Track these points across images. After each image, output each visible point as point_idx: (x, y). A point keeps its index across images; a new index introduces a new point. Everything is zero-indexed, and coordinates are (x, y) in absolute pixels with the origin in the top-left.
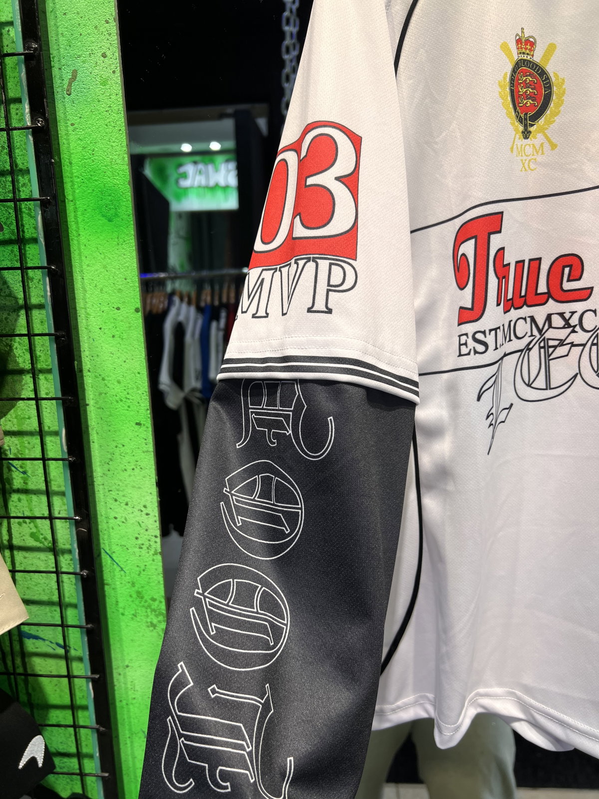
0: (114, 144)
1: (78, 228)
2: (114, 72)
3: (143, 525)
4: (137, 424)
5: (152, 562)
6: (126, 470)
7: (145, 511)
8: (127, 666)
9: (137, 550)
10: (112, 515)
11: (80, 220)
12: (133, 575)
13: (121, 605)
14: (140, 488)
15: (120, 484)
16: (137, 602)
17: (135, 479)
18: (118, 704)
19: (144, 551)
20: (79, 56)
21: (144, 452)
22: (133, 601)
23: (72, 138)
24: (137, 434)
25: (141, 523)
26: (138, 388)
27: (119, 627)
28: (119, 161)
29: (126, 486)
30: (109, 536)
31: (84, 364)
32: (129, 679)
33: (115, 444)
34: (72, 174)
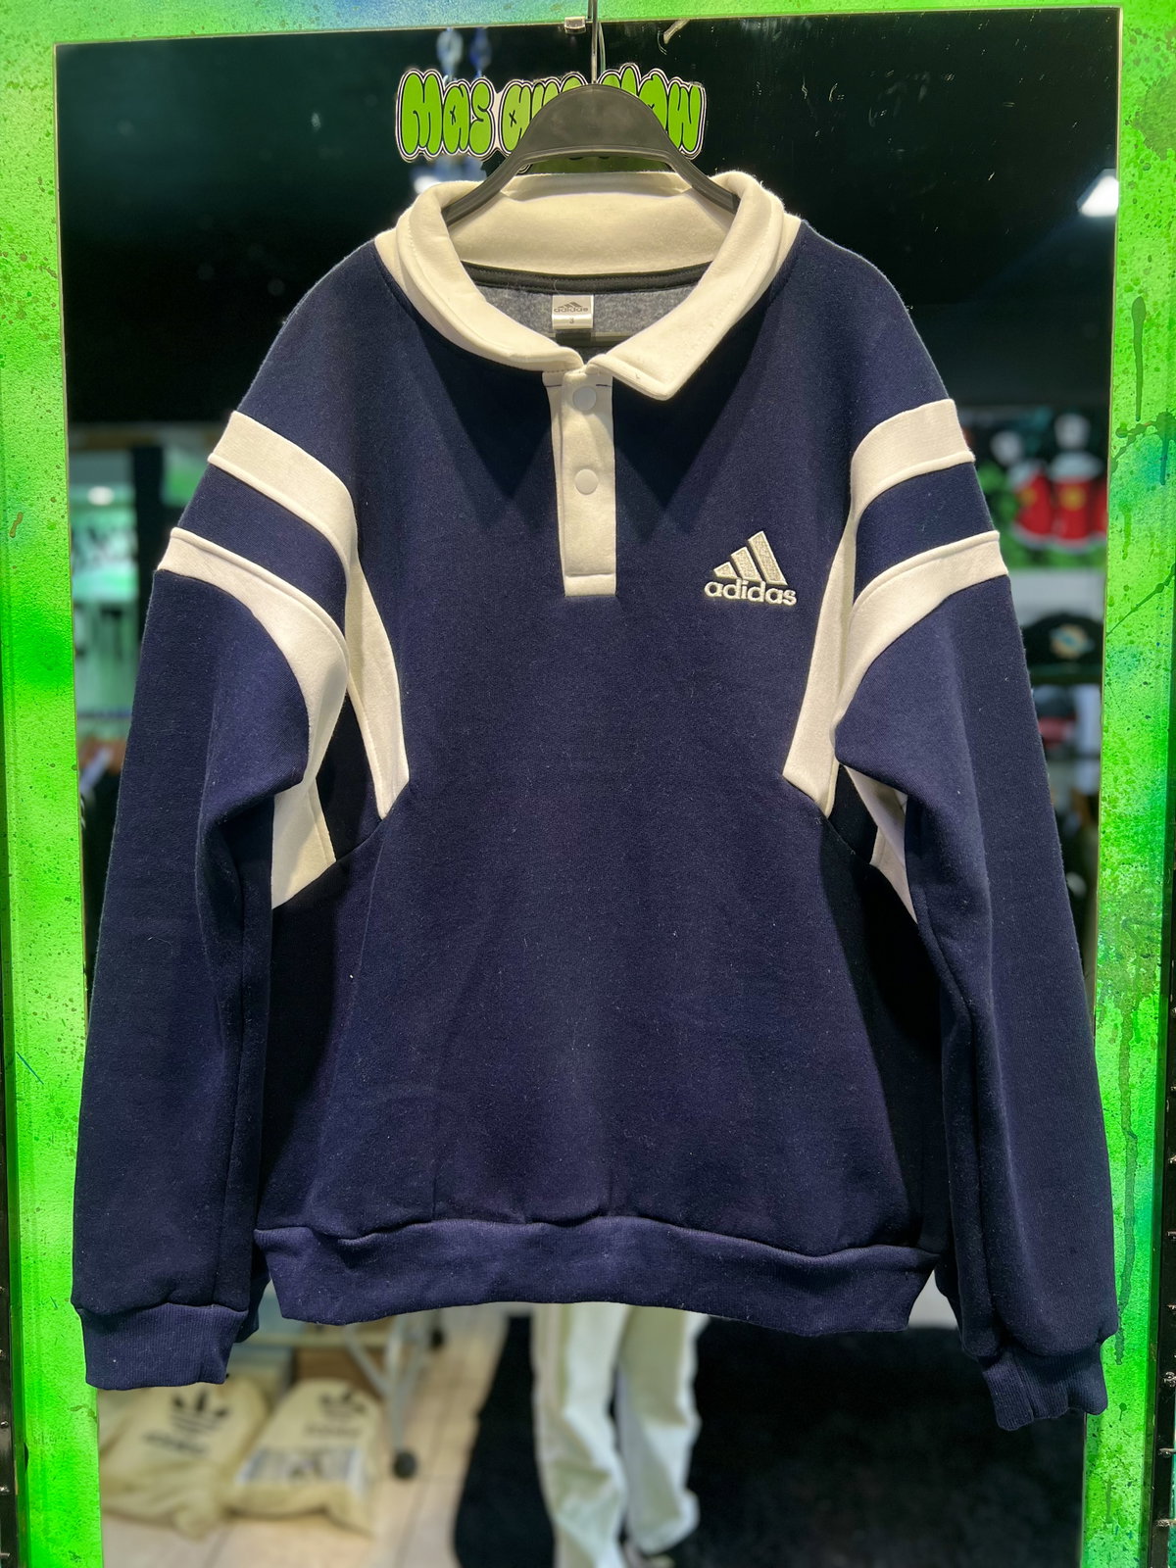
0: (58, 589)
1: (13, 675)
2: (63, 517)
3: (67, 1023)
4: (66, 899)
5: (75, 1070)
6: (50, 955)
7: (70, 1007)
8: (38, 1210)
9: (59, 1055)
10: (32, 1009)
11: (16, 667)
12: (51, 1088)
13: (35, 1126)
14: (66, 977)
15: (43, 971)
16: (56, 1124)
17: (60, 966)
18: (23, 1262)
19: (67, 1057)
20: (27, 499)
21: (73, 933)
22: (50, 1121)
23: (13, 581)
24: (65, 911)
25: (65, 1021)
26: (70, 857)
27: (32, 1156)
28: (62, 607)
29: (50, 975)
30: (26, 1037)
31: (9, 828)
32: (40, 1227)
33: (39, 923)
34: (10, 617)
